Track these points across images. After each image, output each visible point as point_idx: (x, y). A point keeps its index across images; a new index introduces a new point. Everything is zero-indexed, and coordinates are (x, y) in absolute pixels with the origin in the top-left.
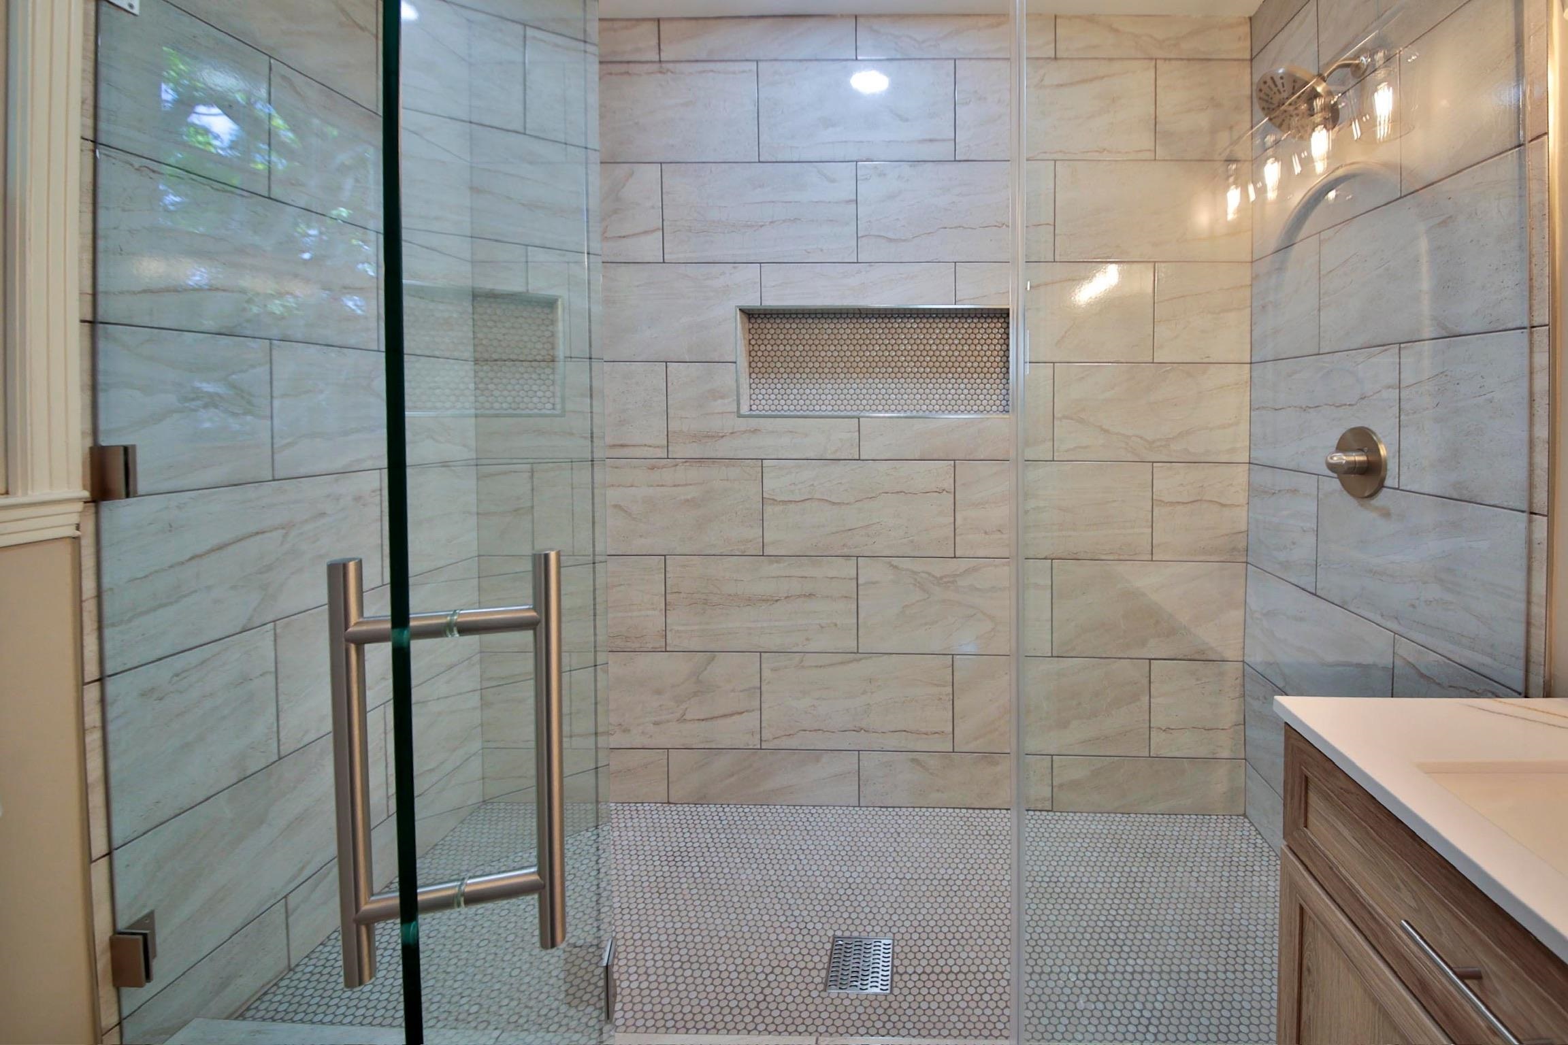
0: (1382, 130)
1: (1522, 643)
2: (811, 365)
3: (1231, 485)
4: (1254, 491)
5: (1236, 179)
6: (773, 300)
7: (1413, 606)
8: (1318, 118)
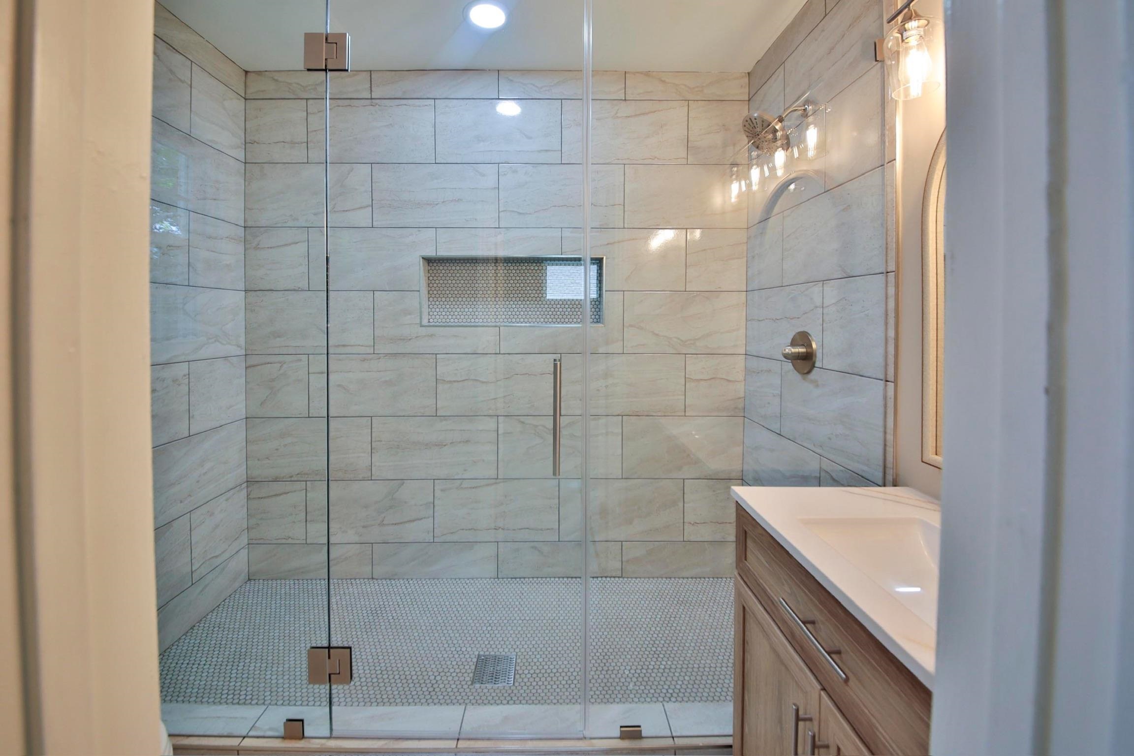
0: (811, 153)
1: (881, 457)
2: (469, 292)
3: (734, 368)
4: (748, 371)
5: (737, 176)
6: (443, 253)
7: (830, 439)
8: (779, 143)
